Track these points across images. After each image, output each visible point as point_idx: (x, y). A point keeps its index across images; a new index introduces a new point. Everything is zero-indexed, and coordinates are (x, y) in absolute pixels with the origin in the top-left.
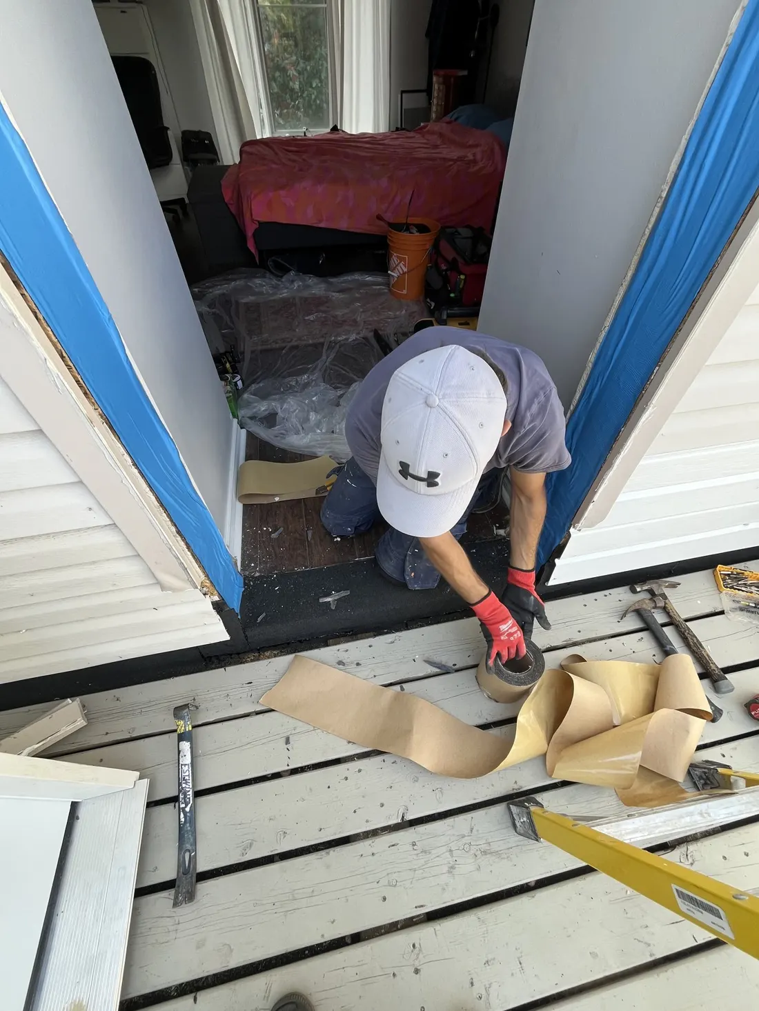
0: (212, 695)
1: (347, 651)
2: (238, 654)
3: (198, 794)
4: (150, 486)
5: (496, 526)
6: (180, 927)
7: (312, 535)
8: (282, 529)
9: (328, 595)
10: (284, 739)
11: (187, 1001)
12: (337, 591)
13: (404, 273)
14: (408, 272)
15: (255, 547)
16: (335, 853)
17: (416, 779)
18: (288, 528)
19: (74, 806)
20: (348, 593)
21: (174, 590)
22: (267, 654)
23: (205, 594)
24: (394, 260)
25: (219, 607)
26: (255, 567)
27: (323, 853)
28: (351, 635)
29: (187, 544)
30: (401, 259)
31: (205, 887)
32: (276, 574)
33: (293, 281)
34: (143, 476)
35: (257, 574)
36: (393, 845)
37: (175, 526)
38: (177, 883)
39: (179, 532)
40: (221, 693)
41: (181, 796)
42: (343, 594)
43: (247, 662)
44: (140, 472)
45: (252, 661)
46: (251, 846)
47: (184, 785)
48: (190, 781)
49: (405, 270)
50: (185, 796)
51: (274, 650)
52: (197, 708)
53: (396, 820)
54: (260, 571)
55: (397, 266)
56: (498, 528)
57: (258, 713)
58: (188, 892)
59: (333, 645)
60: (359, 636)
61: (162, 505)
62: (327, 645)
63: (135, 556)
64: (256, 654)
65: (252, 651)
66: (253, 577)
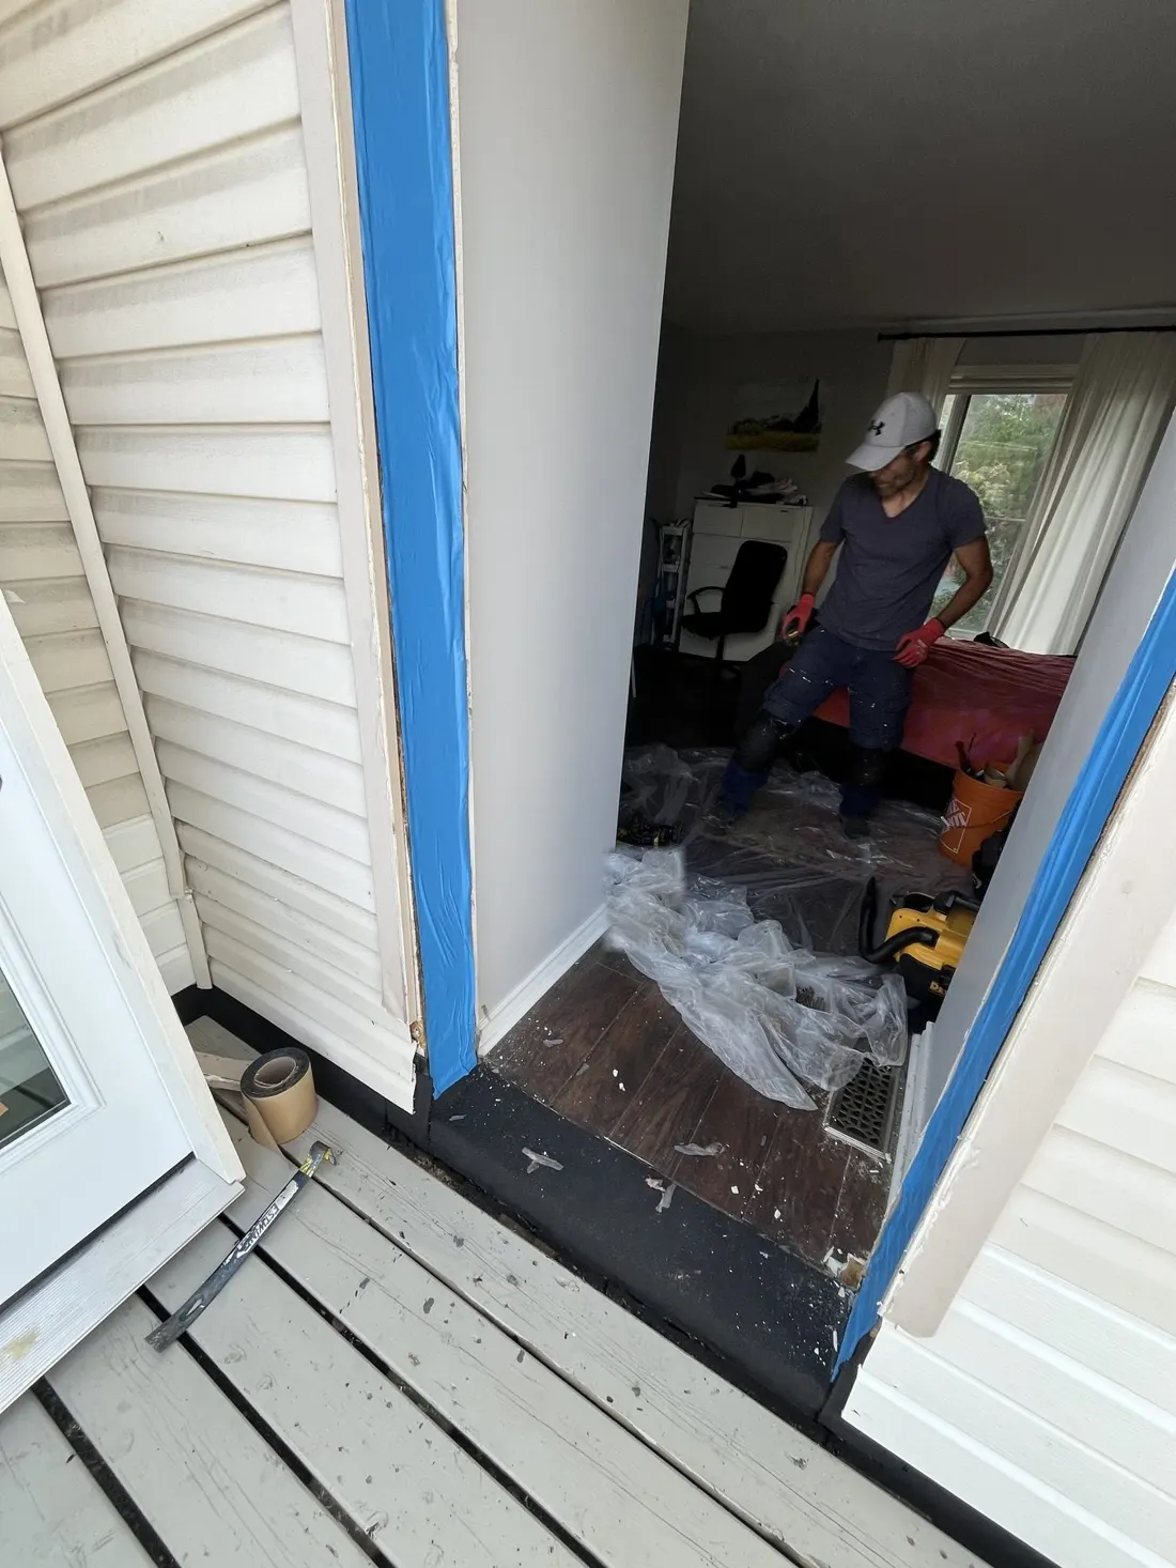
0: (359, 1164)
1: (506, 1242)
2: (416, 1146)
3: (259, 1251)
4: (414, 900)
5: (835, 1251)
6: (132, 1369)
7: (584, 1073)
8: (561, 1041)
9: (538, 1151)
10: (363, 1278)
11: (66, 1450)
12: (551, 1156)
13: (961, 827)
14: (968, 827)
15: (520, 1042)
16: (284, 1472)
17: (429, 1498)
18: (569, 1044)
19: (191, 1157)
20: (559, 1167)
21: (390, 1010)
22: (440, 1172)
23: (413, 1038)
24: (953, 807)
25: (420, 1064)
26: (502, 1062)
27: (275, 1456)
28: (534, 1233)
29: (421, 972)
30: (962, 809)
31: (178, 1352)
32: (512, 1084)
33: (813, 782)
34: (413, 888)
35: (496, 1071)
36: (332, 1551)
37: (419, 948)
38: (168, 1321)
39: (419, 956)
40: (364, 1168)
41: (247, 1236)
42: (556, 1166)
43: (415, 1162)
44: (412, 884)
45: (421, 1166)
46: (239, 1360)
47: (258, 1227)
48: (265, 1228)
49: (964, 823)
50: (250, 1239)
51: (448, 1175)
52: (335, 1164)
53: (364, 1525)
54: (501, 1070)
55: (955, 814)
56: (836, 1256)
57: (372, 1224)
58: (165, 1338)
59: (503, 1223)
60: (537, 1241)
61: (416, 921)
62: (496, 1217)
63: (376, 952)
64: (430, 1163)
65: (428, 1154)
66: (490, 1070)
